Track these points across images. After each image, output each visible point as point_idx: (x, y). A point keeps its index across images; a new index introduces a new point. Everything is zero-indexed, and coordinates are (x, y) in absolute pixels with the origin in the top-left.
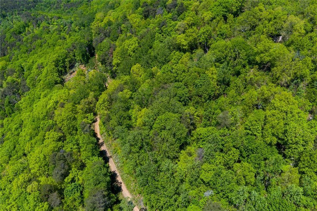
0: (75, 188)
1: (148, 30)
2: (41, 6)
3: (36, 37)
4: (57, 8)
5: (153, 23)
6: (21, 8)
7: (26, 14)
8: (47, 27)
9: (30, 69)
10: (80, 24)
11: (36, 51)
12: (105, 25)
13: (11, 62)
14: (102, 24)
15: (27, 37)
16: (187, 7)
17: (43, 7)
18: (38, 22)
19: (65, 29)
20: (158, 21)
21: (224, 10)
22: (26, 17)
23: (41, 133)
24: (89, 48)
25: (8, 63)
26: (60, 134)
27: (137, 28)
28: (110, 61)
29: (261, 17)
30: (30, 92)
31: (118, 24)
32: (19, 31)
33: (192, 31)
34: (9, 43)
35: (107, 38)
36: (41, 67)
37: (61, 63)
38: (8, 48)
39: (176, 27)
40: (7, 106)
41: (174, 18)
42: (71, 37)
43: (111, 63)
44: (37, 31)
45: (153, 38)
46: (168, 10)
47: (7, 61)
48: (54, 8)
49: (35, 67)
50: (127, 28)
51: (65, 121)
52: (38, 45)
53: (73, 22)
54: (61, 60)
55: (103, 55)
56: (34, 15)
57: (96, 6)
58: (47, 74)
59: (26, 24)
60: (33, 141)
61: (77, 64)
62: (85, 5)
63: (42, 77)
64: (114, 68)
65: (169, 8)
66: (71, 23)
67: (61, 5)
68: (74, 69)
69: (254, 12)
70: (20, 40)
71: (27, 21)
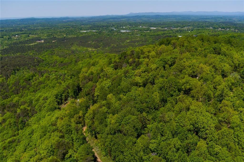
0: (72, 161)
1: (117, 76)
2: (43, 65)
3: (40, 83)
4: (54, 66)
5: (120, 72)
6: (29, 66)
7: (34, 69)
8: (49, 77)
9: (38, 100)
10: (71, 75)
11: (40, 91)
12: (89, 74)
13: (22, 98)
14: (87, 74)
15: (34, 83)
16: (142, 62)
17: (44, 65)
18: (42, 74)
19: (61, 78)
20: (124, 71)
21: (164, 63)
22: (34, 70)
23: (48, 134)
24: (78, 88)
25: (20, 98)
26: (61, 134)
27: (110, 75)
28: (93, 94)
29: (185, 66)
30: (37, 114)
31: (98, 73)
32: (29, 79)
33: (145, 75)
34: (22, 86)
35: (91, 82)
36: (46, 99)
37: (59, 97)
38: (21, 89)
39: (135, 74)
40: (20, 124)
41: (134, 69)
42: (65, 82)
43: (93, 95)
44: (41, 79)
45: (121, 79)
46: (130, 65)
47: (20, 97)
48: (52, 66)
49: (41, 99)
50: (103, 75)
51: (65, 126)
52: (42, 88)
53: (66, 74)
54: (60, 95)
55: (88, 91)
56: (39, 70)
57: (81, 65)
58: (50, 103)
59: (34, 75)
60: (43, 139)
61: (69, 98)
62: (73, 65)
63: (46, 104)
64: (96, 98)
65: (130, 64)
66: (65, 74)
67: (57, 64)
68: (67, 101)
69: (180, 63)
70: (29, 84)
71: (34, 73)
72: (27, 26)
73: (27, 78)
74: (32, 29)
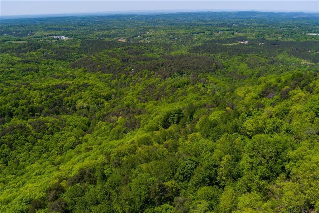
72: (241, 21)
73: (177, 85)
74: (244, 25)
